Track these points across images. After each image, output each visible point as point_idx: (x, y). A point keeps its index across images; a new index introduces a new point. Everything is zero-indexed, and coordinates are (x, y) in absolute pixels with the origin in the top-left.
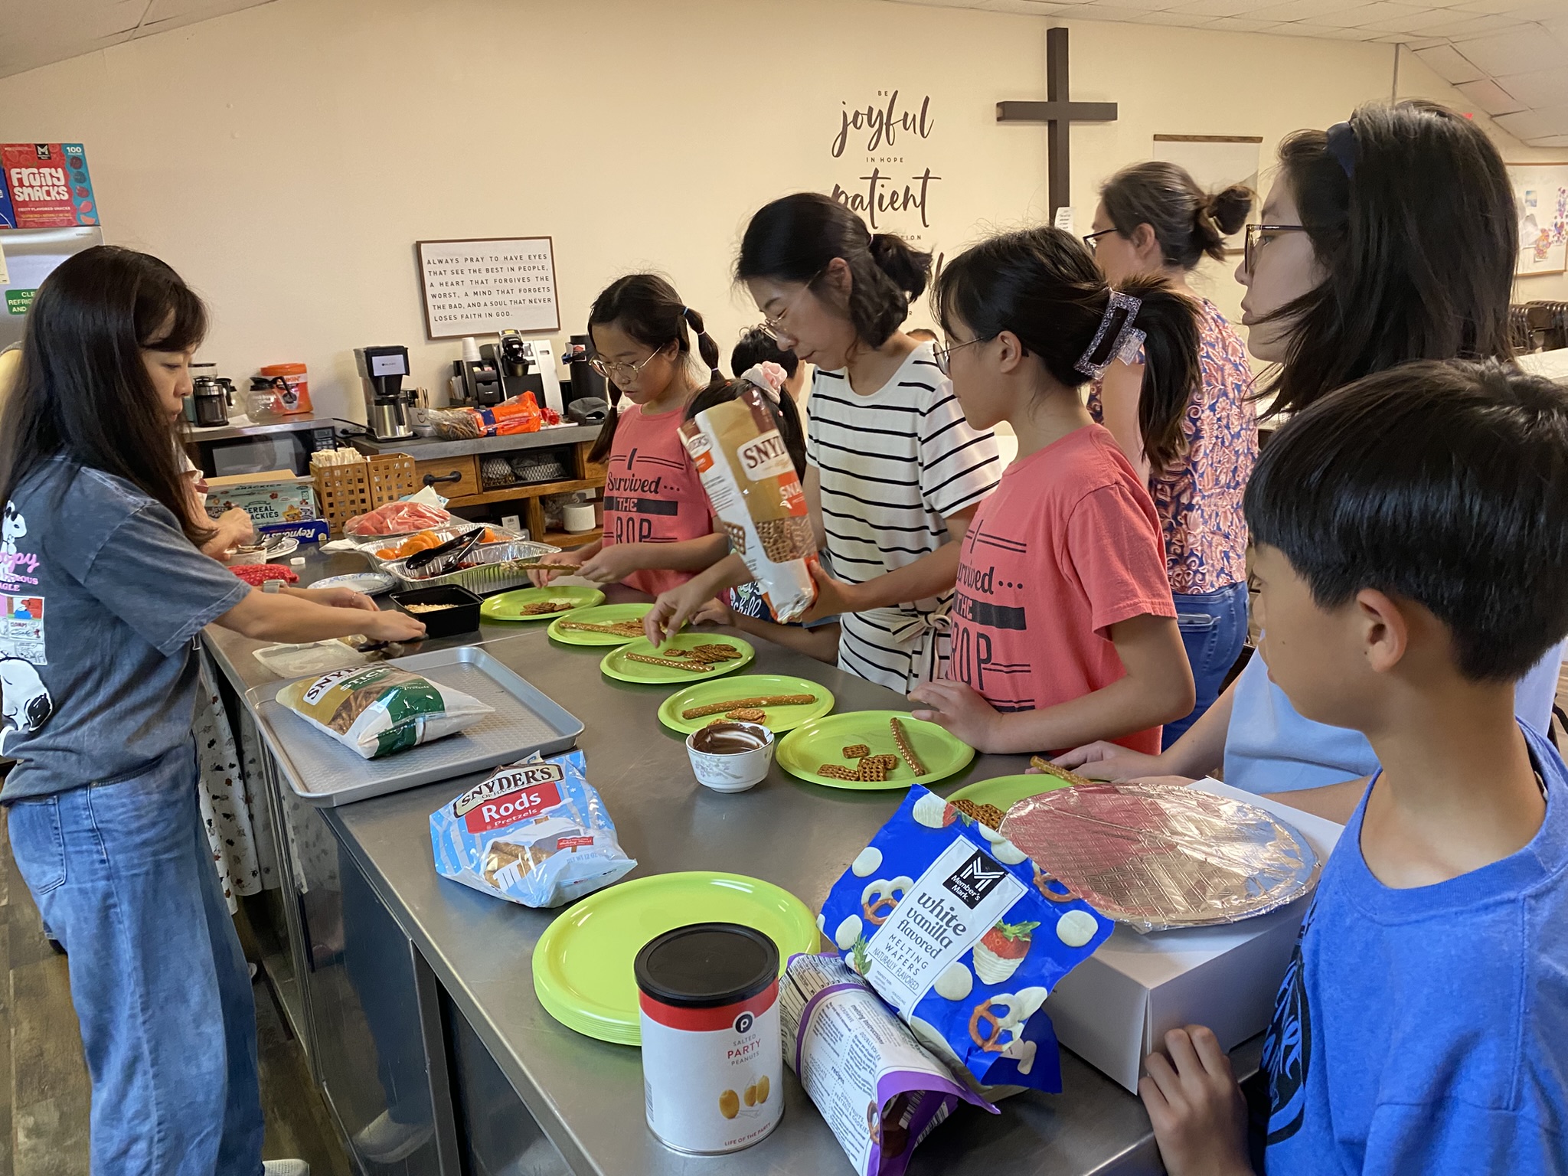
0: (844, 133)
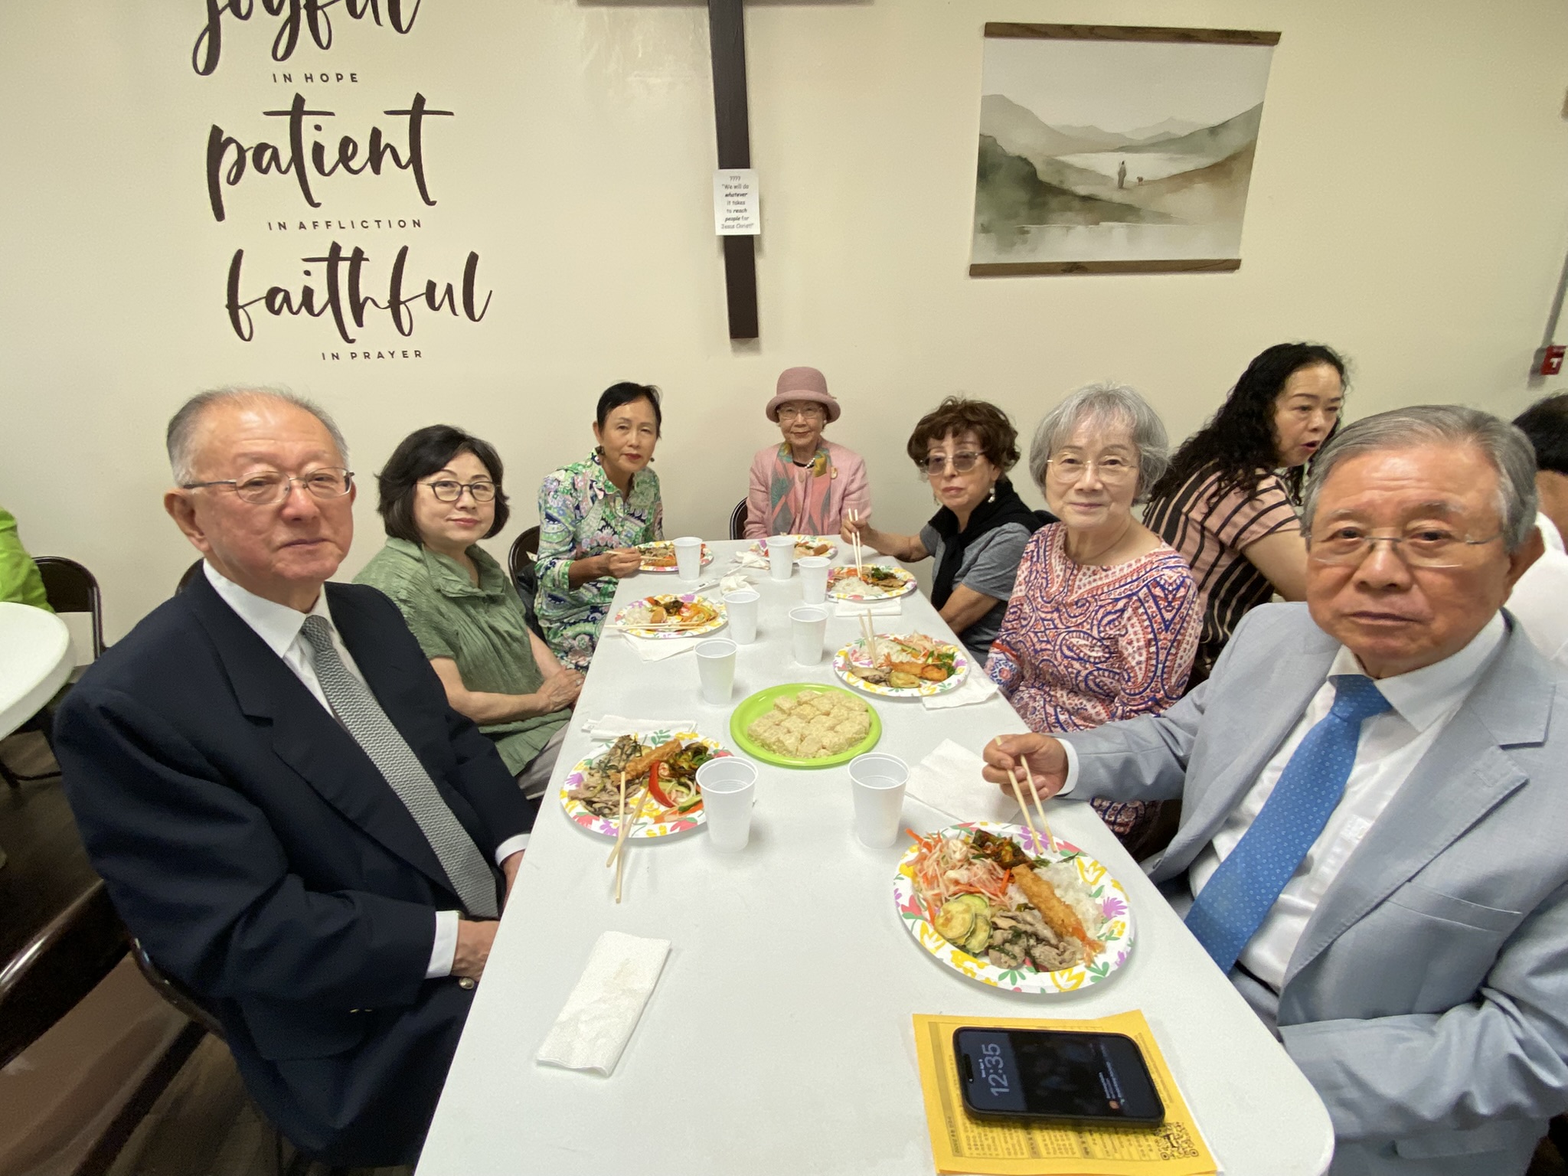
0: (213, 29)
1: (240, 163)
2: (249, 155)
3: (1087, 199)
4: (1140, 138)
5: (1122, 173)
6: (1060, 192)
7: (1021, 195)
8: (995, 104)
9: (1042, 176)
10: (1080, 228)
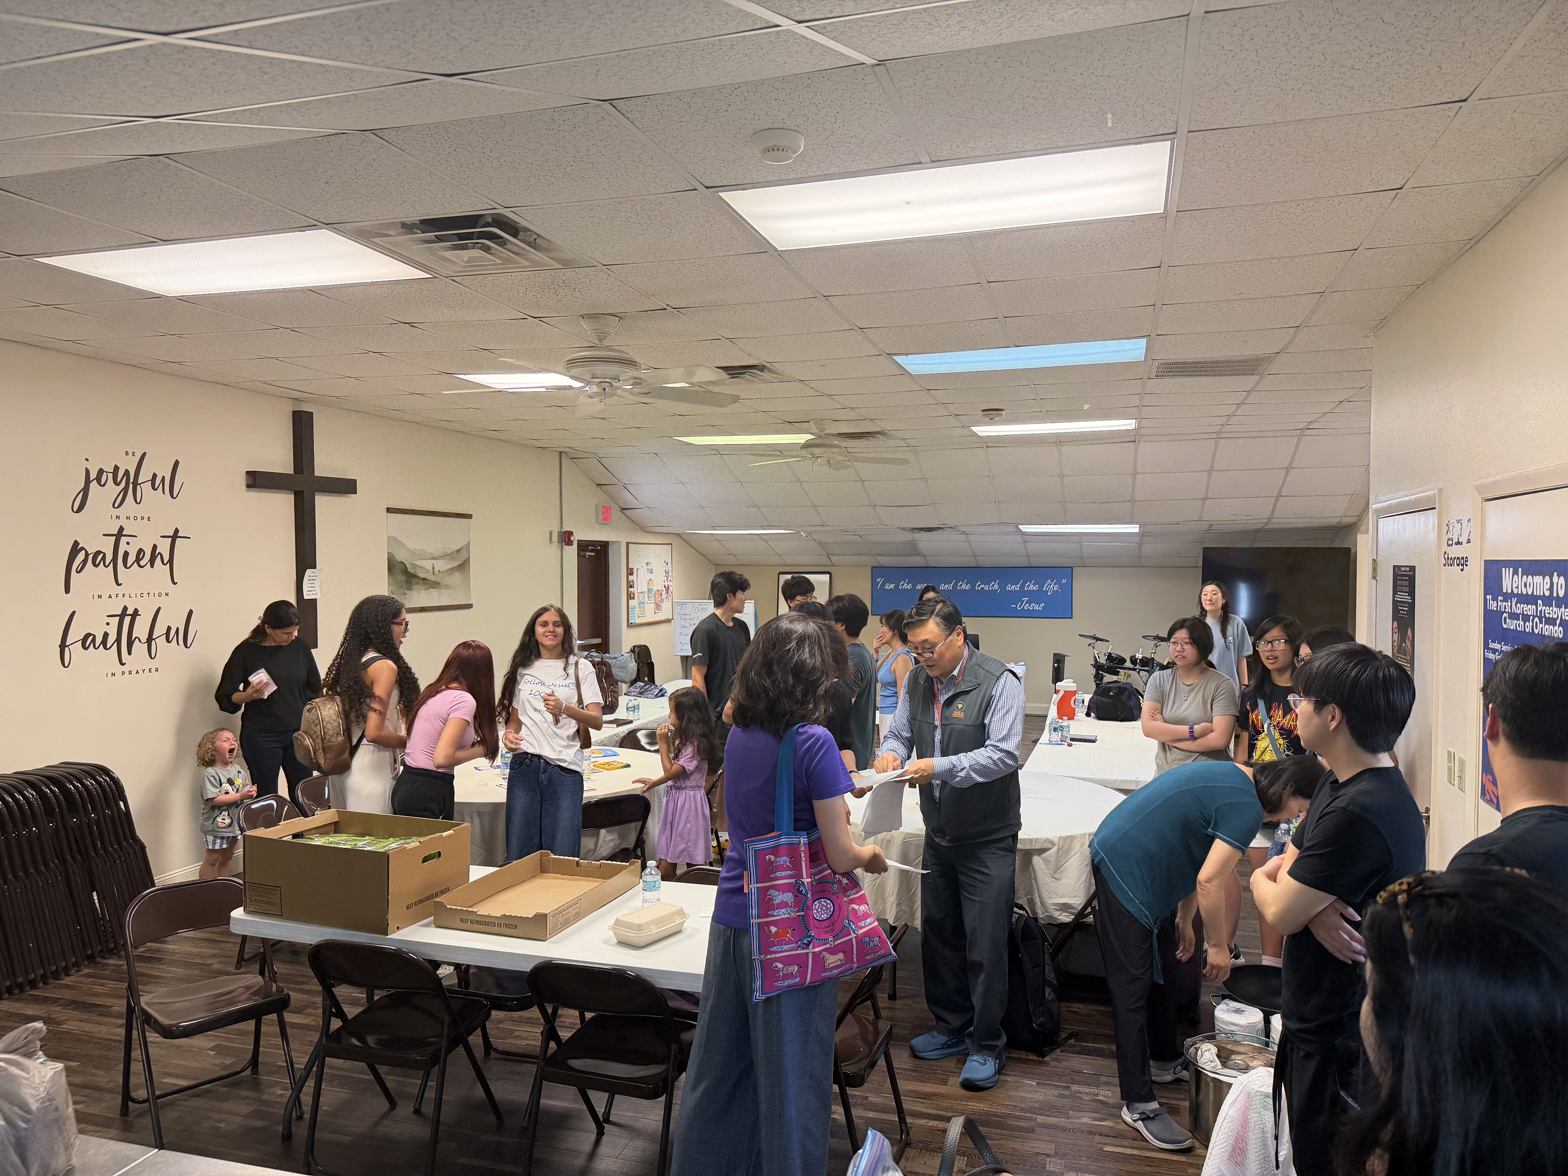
0: (86, 490)
1: (85, 562)
2: (90, 557)
3: (424, 579)
4: (437, 553)
5: (433, 568)
6: (415, 576)
7: (404, 578)
8: (392, 540)
9: (409, 570)
10: (422, 591)
